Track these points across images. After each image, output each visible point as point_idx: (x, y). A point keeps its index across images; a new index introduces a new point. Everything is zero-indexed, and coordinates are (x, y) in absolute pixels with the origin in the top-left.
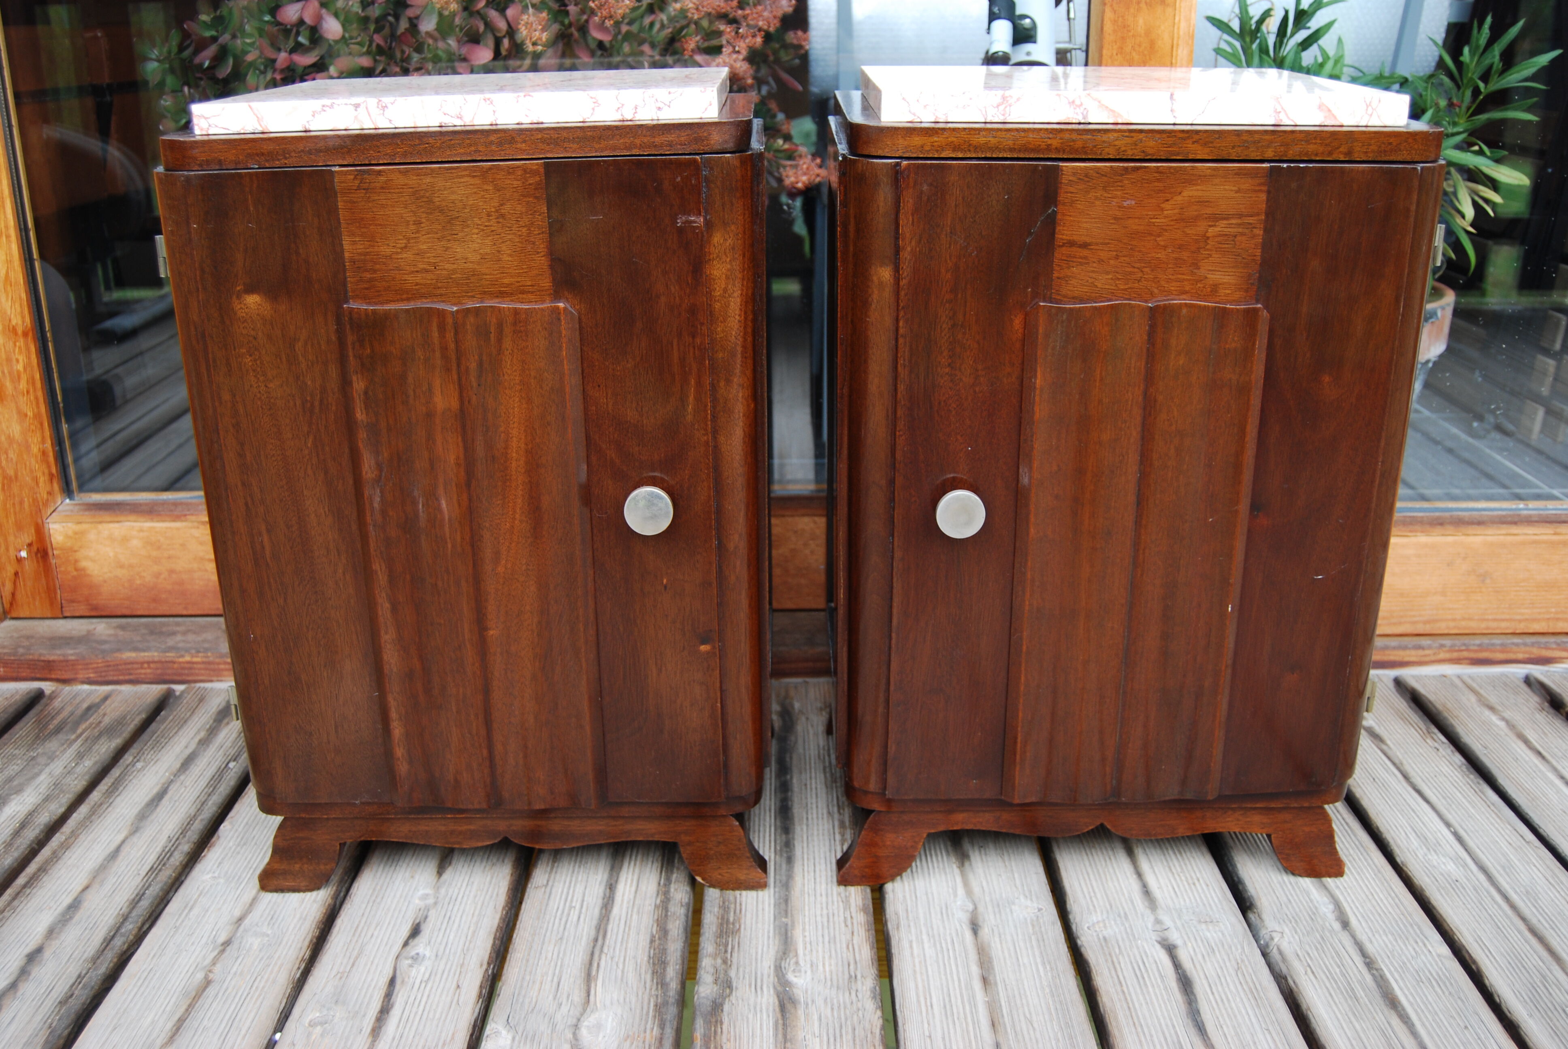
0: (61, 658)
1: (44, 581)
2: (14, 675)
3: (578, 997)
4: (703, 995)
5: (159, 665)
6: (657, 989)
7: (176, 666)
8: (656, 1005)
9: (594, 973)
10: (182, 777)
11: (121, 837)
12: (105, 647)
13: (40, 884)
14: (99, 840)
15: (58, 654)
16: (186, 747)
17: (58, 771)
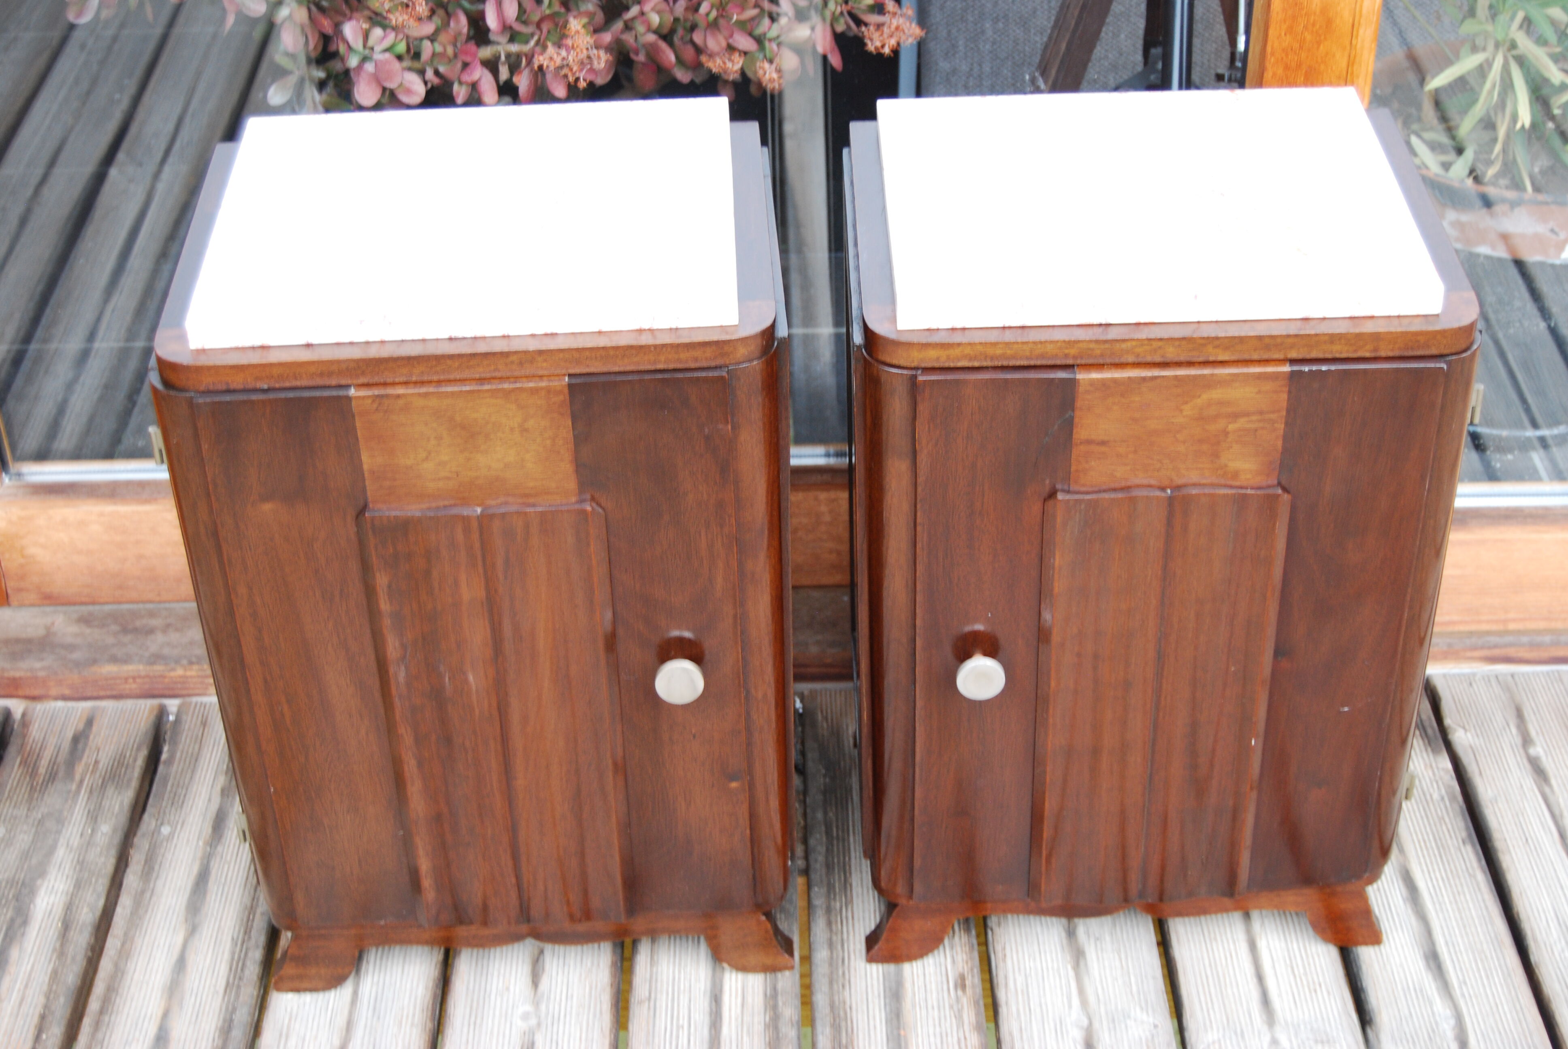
5: (146, 679)
7: (166, 680)
10: (220, 849)
11: (179, 939)
12: (76, 655)
13: (115, 1008)
14: (157, 943)
15: (23, 668)
16: (210, 800)
17: (76, 841)
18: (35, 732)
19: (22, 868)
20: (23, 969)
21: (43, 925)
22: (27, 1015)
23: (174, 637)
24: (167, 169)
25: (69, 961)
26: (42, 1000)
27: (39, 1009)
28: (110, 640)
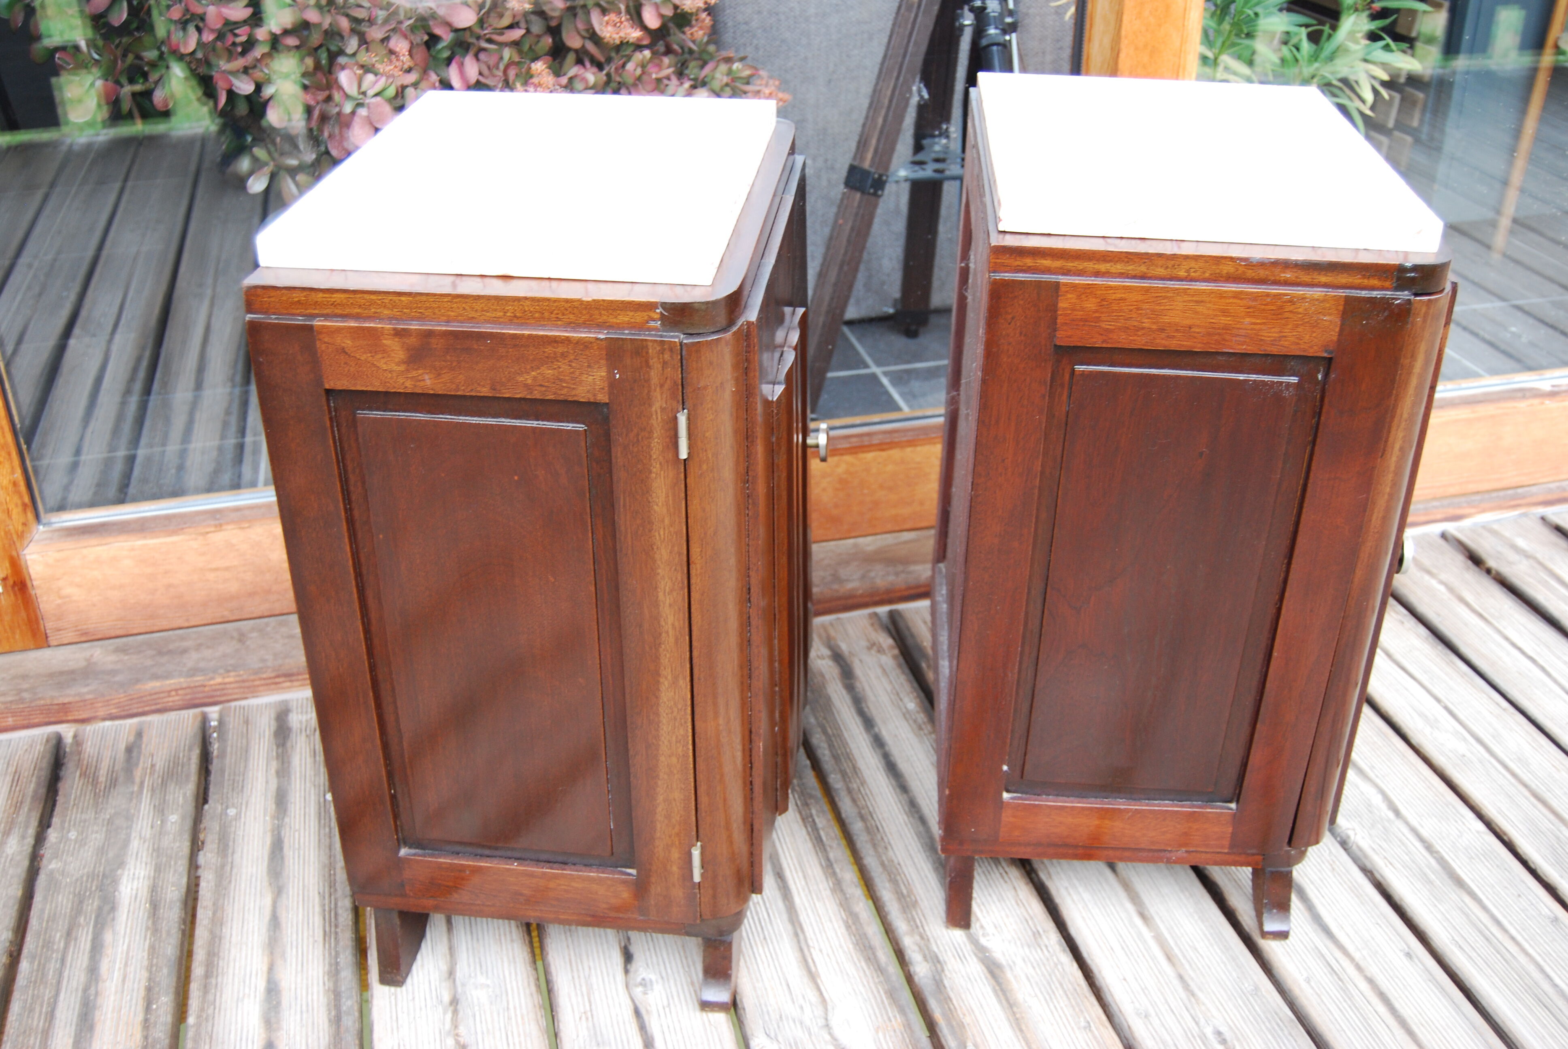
0: (77, 699)
1: (23, 614)
2: (26, 722)
3: (812, 995)
4: (921, 975)
5: (188, 691)
6: (878, 976)
7: (207, 689)
8: (886, 993)
9: (813, 969)
10: (287, 820)
11: (268, 901)
12: (119, 678)
13: (220, 970)
14: (247, 908)
15: (69, 695)
16: (267, 782)
17: (147, 833)
18: (89, 748)
19: (100, 864)
20: (120, 950)
21: (132, 909)
22: (133, 990)
23: (207, 653)
24: (118, 337)
25: (164, 936)
26: (145, 974)
27: (144, 983)
28: (149, 662)
